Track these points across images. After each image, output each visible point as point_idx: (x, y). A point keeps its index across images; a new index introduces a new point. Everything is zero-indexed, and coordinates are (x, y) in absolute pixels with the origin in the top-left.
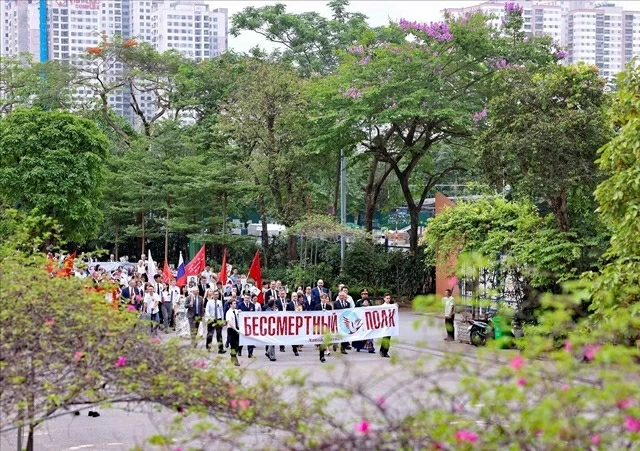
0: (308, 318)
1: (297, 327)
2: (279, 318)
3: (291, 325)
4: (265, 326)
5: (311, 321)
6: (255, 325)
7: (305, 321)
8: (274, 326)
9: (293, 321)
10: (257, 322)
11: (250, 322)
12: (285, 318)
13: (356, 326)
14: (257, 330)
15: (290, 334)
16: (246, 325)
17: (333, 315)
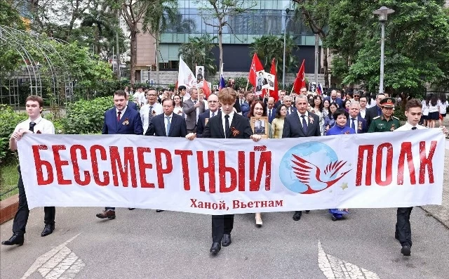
0: (184, 154)
1: (161, 172)
2: (114, 150)
3: (144, 166)
4: (85, 165)
5: (192, 161)
6: (59, 164)
7: (177, 161)
8: (105, 166)
9: (149, 158)
10: (65, 155)
11: (47, 155)
12: (128, 151)
13: (326, 178)
14: (68, 171)
15: (145, 185)
16: (39, 163)
17: (255, 150)
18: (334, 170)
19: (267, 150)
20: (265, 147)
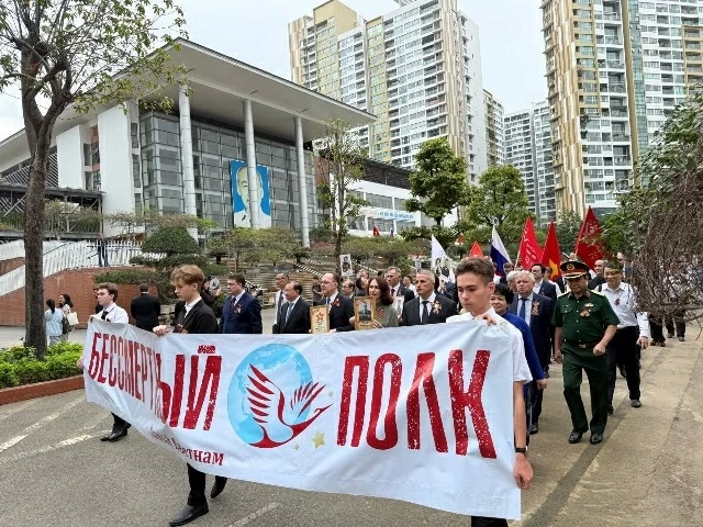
3: (137, 368)
17: (199, 352)
18: (305, 401)
19: (217, 353)
20: (213, 348)
